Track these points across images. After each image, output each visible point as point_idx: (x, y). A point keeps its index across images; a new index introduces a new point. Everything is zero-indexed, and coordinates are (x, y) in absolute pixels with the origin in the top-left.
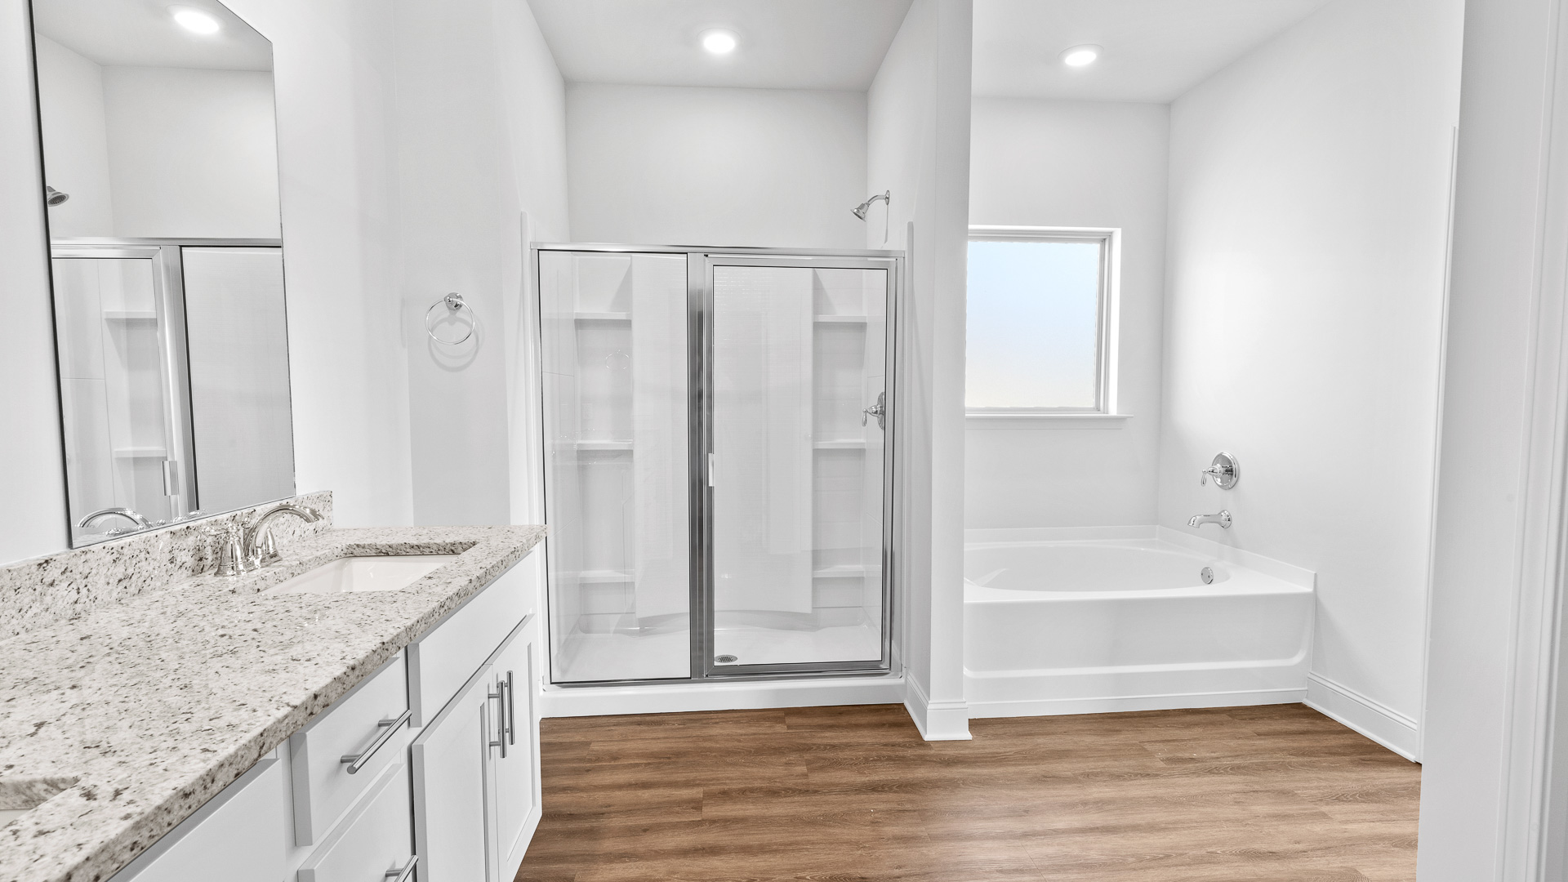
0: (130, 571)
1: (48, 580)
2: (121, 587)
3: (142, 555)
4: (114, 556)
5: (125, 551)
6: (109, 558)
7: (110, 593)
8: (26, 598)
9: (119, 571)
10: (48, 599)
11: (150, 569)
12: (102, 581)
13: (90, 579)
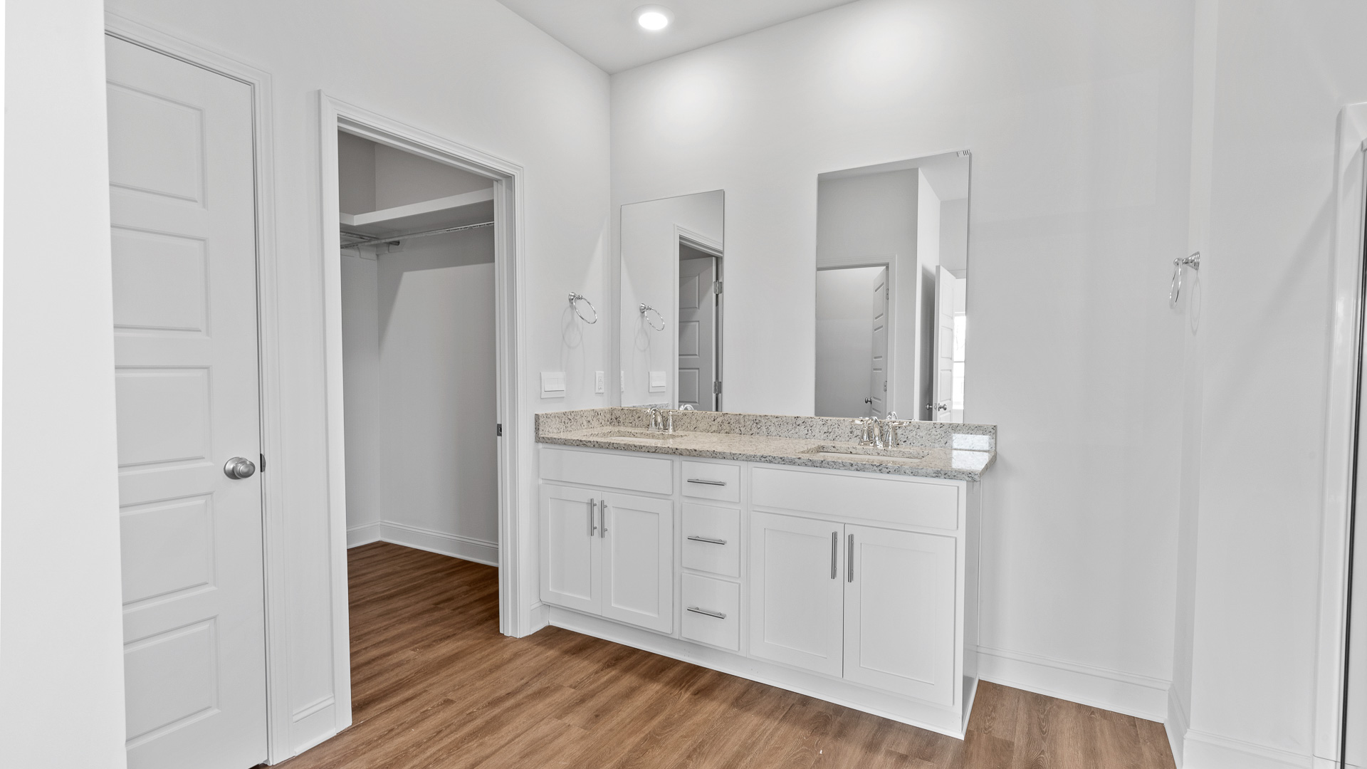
0: (830, 430)
1: (798, 423)
2: (825, 435)
3: (836, 426)
4: (824, 423)
5: (828, 422)
6: (821, 423)
7: (820, 436)
8: (790, 427)
9: (825, 429)
10: (797, 430)
11: (840, 432)
12: (818, 430)
13: (813, 428)
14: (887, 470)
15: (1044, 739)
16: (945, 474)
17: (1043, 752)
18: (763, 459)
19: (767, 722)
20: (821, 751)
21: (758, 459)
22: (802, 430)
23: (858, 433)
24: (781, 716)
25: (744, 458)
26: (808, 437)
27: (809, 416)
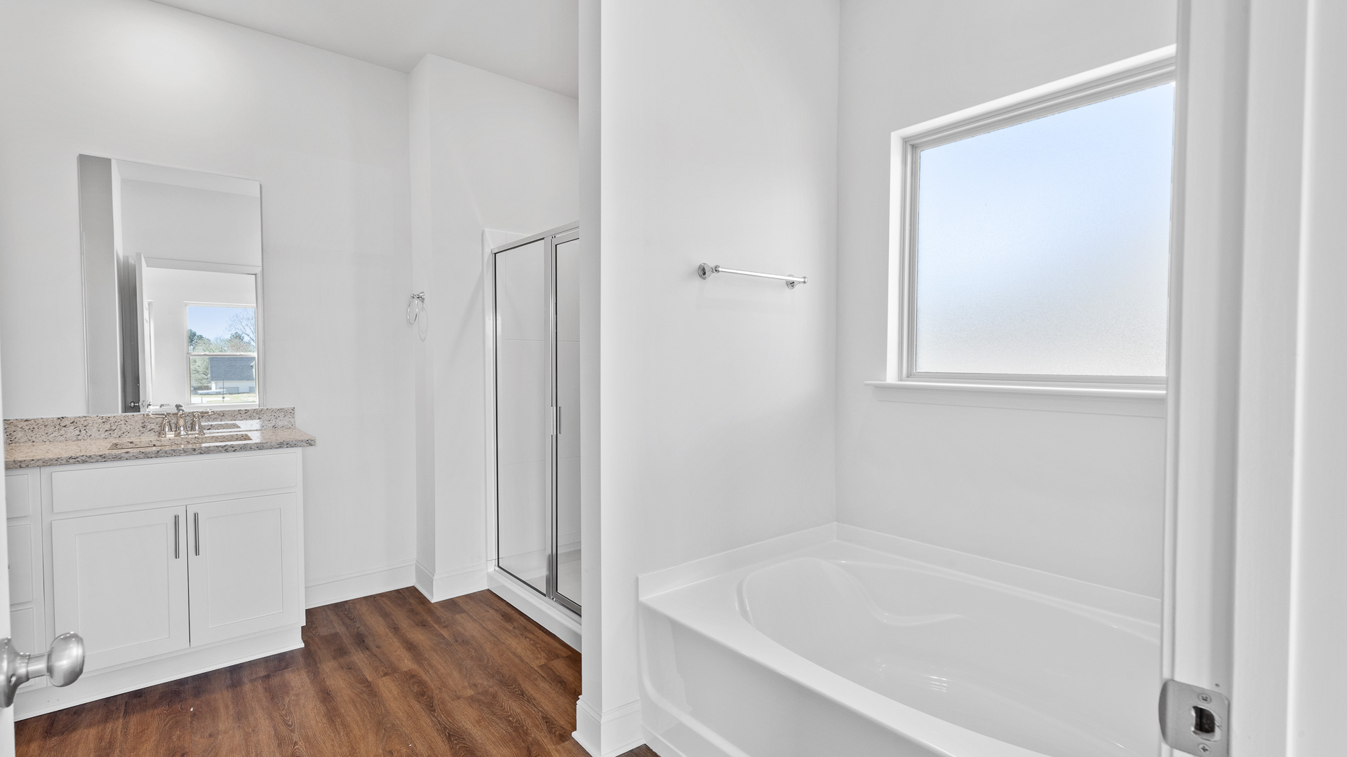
0: (114, 428)
1: (63, 425)
2: (107, 433)
3: (123, 422)
4: (103, 420)
5: (110, 419)
6: (100, 421)
7: (99, 435)
8: (50, 430)
9: (107, 427)
10: (63, 432)
11: (128, 428)
12: (95, 429)
13: (87, 427)
14: (233, 449)
15: (355, 622)
16: (287, 444)
17: (359, 628)
18: (71, 461)
19: (110, 726)
20: (192, 710)
21: (64, 462)
22: (71, 432)
23: (153, 427)
24: (122, 714)
25: (38, 463)
26: (79, 437)
27: (81, 415)
